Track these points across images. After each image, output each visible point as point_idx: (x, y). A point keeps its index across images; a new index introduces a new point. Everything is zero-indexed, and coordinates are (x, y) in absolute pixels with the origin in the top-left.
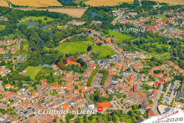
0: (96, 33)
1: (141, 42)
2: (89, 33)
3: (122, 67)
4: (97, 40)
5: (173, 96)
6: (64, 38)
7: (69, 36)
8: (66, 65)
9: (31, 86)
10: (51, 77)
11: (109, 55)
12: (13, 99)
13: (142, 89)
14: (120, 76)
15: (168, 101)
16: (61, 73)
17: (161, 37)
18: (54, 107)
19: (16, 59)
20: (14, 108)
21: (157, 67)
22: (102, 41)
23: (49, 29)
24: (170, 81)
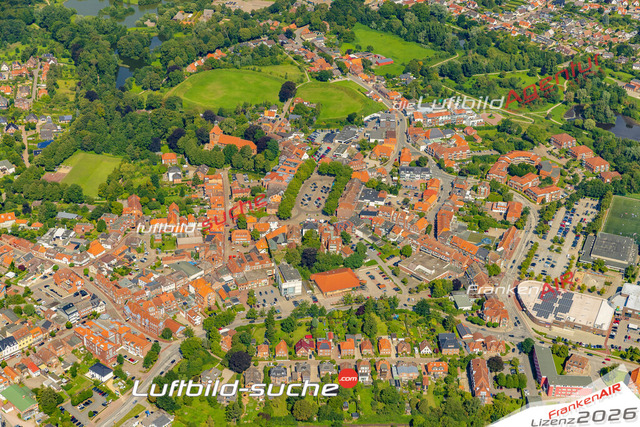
0: (310, 39)
1: (467, 70)
2: (288, 37)
3: (400, 154)
4: (313, 61)
5: (568, 251)
6: (201, 54)
7: (218, 48)
8: (207, 147)
9: (85, 220)
10: (155, 188)
11: (355, 114)
12: (23, 263)
13: (465, 228)
14: (391, 185)
15: (553, 266)
16: (191, 175)
17: (535, 49)
18: (164, 289)
19: (34, 128)
20: (28, 292)
21: (520, 152)
22: (331, 64)
23: (146, 26)
24: (563, 202)
